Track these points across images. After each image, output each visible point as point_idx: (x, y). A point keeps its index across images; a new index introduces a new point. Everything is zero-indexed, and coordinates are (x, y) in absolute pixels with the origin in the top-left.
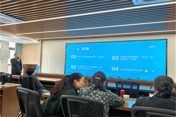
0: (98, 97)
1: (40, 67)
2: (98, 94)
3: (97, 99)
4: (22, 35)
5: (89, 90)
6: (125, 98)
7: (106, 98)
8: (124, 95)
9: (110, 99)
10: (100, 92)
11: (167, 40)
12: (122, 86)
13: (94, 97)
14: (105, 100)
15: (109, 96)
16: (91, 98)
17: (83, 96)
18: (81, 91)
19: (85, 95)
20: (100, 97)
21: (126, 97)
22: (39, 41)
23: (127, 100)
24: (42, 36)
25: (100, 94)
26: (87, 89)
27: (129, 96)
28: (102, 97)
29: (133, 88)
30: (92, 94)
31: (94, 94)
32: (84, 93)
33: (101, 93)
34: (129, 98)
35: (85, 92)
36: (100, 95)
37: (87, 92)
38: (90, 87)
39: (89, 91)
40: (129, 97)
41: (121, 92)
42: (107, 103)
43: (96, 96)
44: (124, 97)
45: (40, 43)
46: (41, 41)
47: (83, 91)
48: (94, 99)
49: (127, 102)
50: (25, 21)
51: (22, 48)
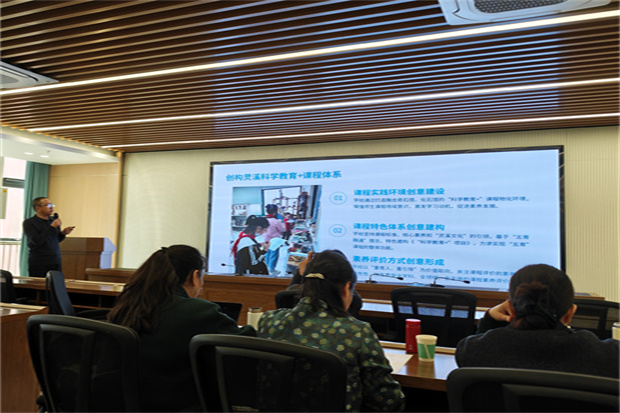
0: (317, 342)
1: (119, 248)
2: (318, 332)
4: (52, 133)
6: (422, 345)
8: (418, 337)
10: (326, 326)
20: (324, 341)
22: (114, 154)
24: (123, 134)
25: (326, 332)
26: (283, 318)
27: (435, 338)
28: (331, 343)
29: (452, 316)
32: (272, 331)
34: (437, 344)
35: (277, 327)
36: (325, 335)
37: (281, 327)
39: (289, 322)
41: (407, 326)
43: (311, 339)
44: (419, 342)
46: (119, 154)
47: (269, 324)
49: (430, 360)
50: (62, 80)
51: (52, 179)
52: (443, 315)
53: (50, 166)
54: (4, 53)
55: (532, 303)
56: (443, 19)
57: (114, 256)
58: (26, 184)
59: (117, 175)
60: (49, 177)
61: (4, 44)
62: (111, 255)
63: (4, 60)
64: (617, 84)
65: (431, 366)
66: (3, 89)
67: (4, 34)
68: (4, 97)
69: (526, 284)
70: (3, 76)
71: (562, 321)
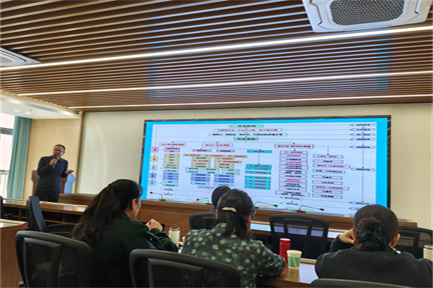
0: (230, 256)
1: (77, 179)
2: (231, 248)
3: (228, 260)
4: (34, 97)
5: (211, 237)
6: (291, 258)
7: (250, 259)
8: (289, 252)
9: (259, 263)
10: (236, 245)
11: (389, 117)
12: (286, 230)
13: (220, 257)
14: (248, 265)
15: (259, 256)
16: (213, 258)
17: (194, 251)
18: (189, 238)
19: (200, 248)
20: (235, 256)
21: (293, 257)
22: (77, 112)
23: (295, 265)
24: (85, 99)
25: (237, 249)
26: (204, 236)
27: (300, 252)
28: (241, 257)
29: (312, 235)
30: (215, 247)
31: (222, 247)
32: (196, 245)
33: (239, 245)
34: (302, 257)
35: (200, 242)
36: (236, 251)
37: (204, 243)
38: (213, 230)
39: (209, 240)
40: (300, 256)
41: (281, 244)
42: (251, 272)
43: (225, 253)
44: (289, 255)
45: (78, 117)
46: (81, 113)
47: (195, 239)
48: (221, 260)
49: (296, 268)
50: (43, 62)
51: (33, 129)
52: (305, 234)
53: (31, 120)
54: (3, 42)
55: (370, 232)
56: (310, 28)
57: (74, 184)
58: (14, 132)
59: (78, 127)
60: (31, 127)
61: (3, 36)
62: (72, 184)
63: (3, 47)
64: (431, 75)
65: (297, 272)
66: (2, 67)
67: (3, 30)
68: (3, 72)
69: (366, 219)
70: (2, 57)
71: (390, 245)
